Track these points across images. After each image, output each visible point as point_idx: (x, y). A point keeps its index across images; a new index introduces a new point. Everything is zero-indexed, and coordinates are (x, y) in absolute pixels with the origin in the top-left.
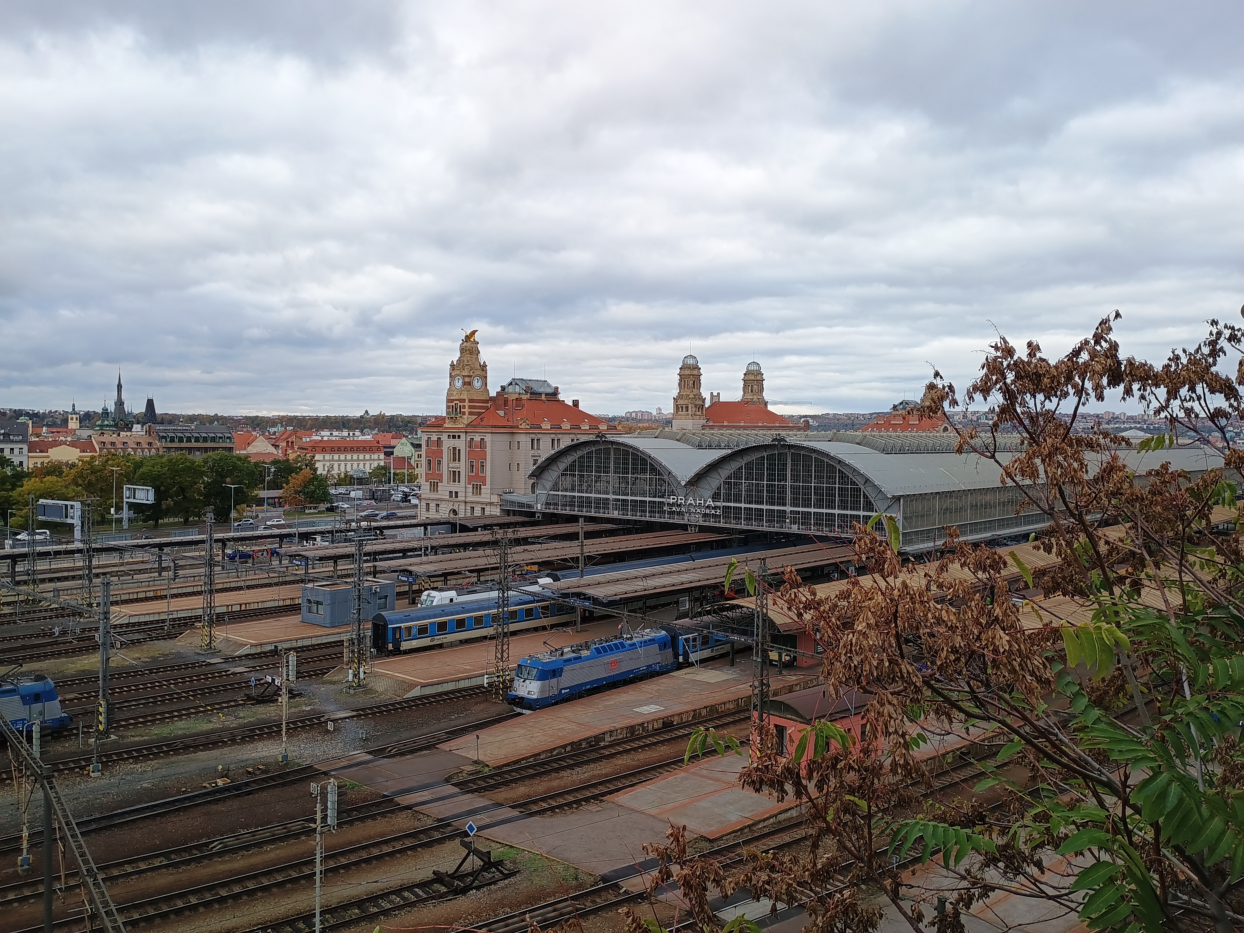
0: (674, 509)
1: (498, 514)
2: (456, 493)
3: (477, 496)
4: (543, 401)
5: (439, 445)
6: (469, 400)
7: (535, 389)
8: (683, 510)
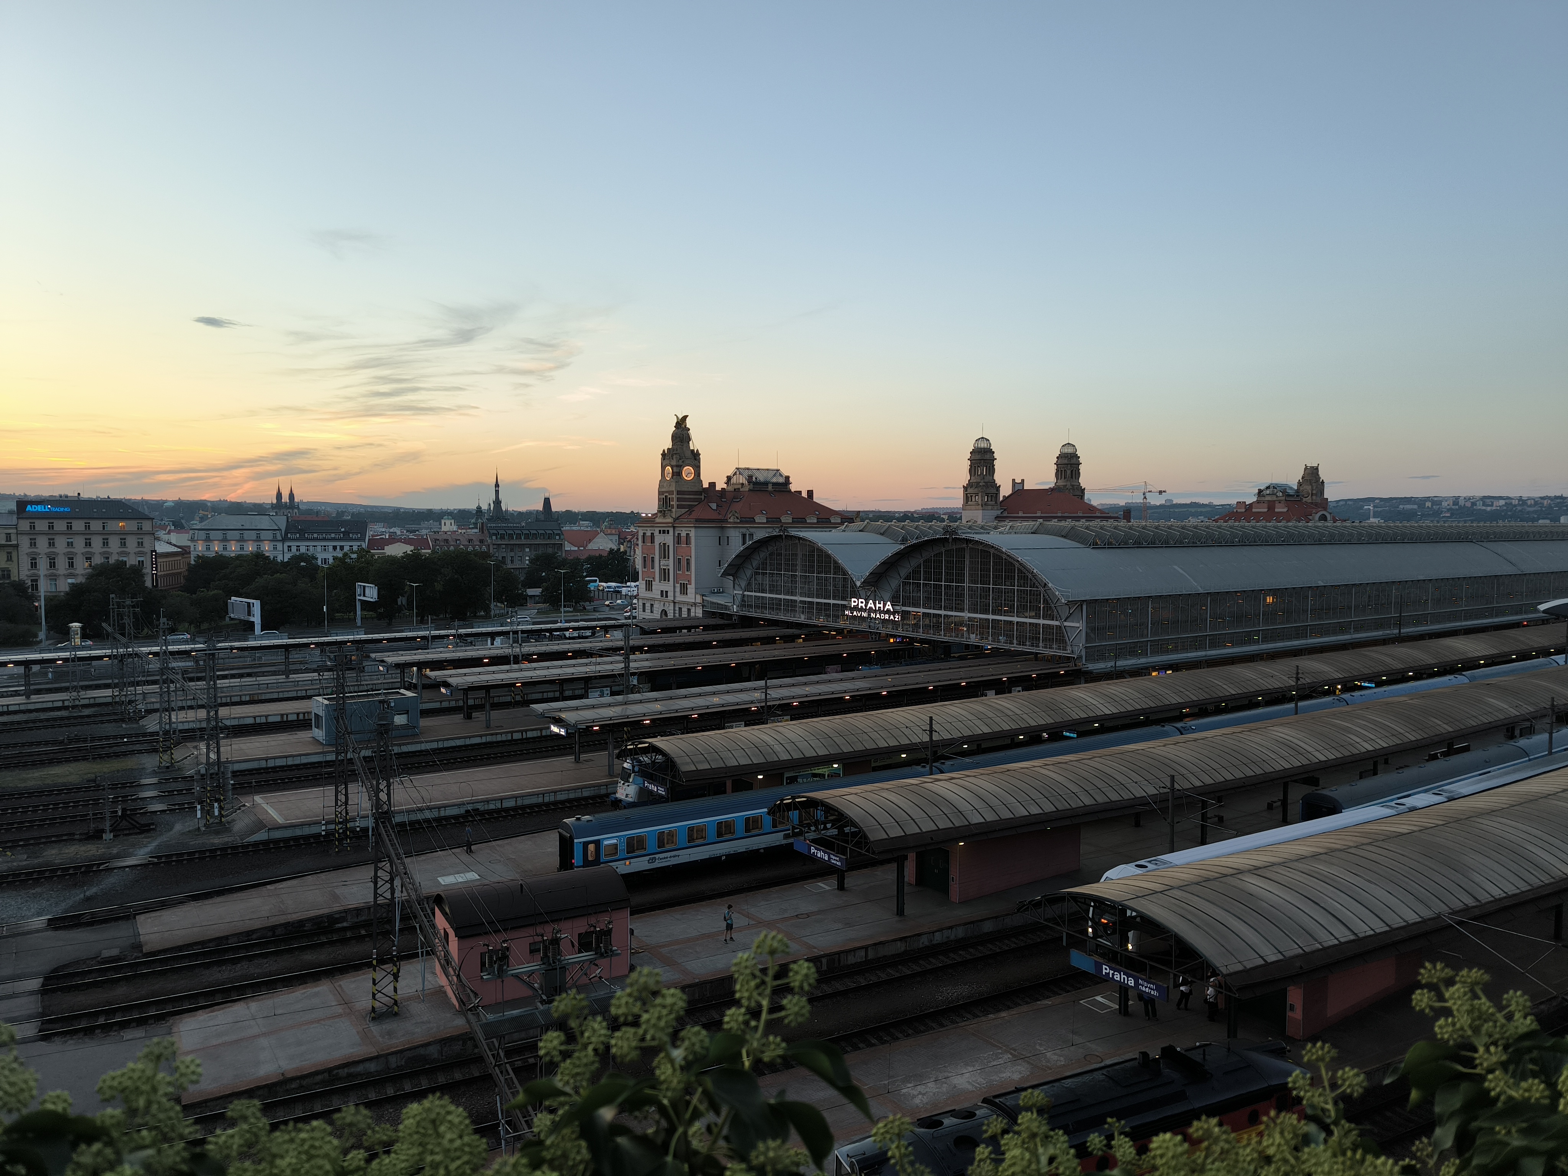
0: (855, 613)
1: (701, 615)
2: (667, 592)
3: (685, 596)
4: (770, 492)
5: (652, 541)
6: (679, 493)
7: (761, 478)
8: (865, 614)
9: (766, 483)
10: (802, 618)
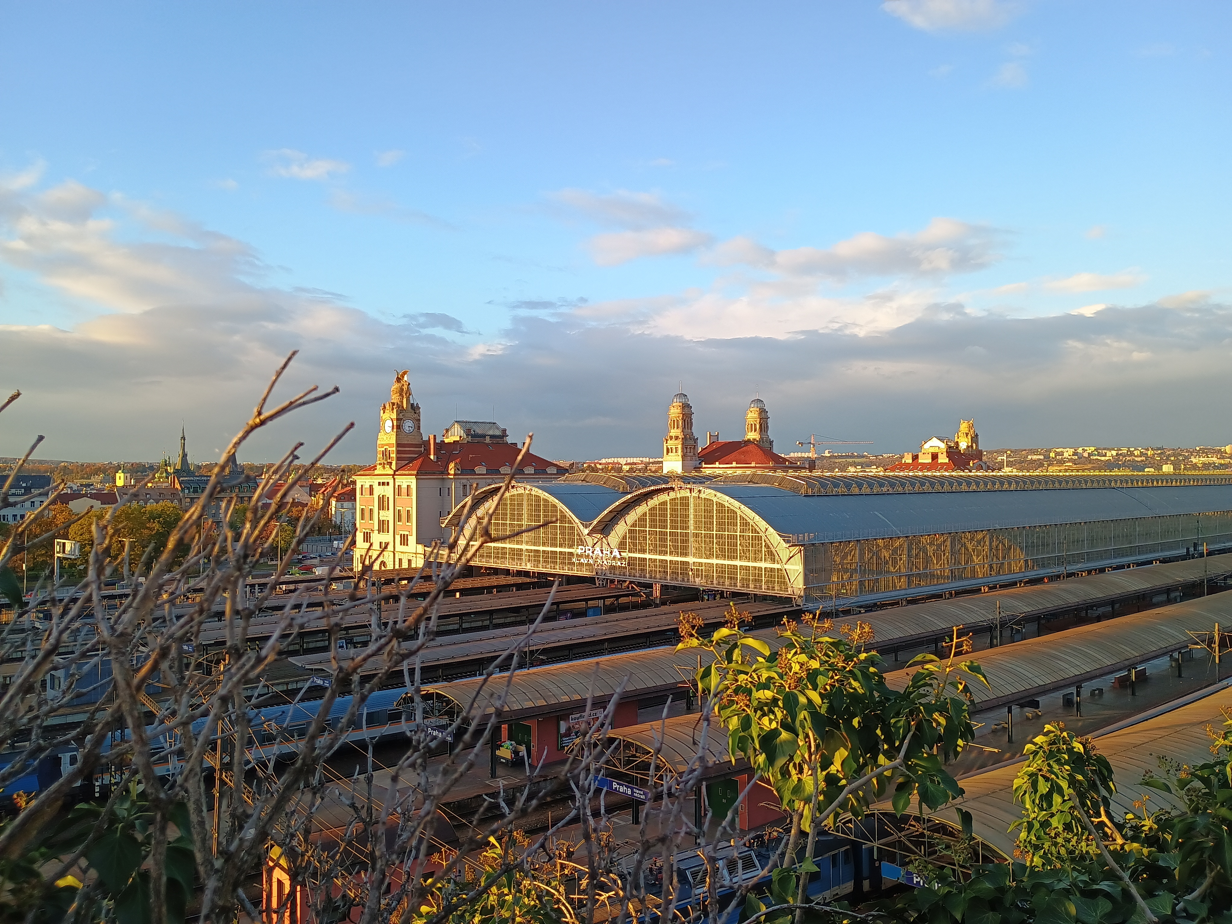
0: (582, 561)
1: (422, 566)
2: (386, 543)
3: (405, 547)
4: (487, 445)
5: (371, 493)
6: (398, 445)
7: (479, 431)
8: (591, 561)
9: (484, 436)
10: (528, 567)
